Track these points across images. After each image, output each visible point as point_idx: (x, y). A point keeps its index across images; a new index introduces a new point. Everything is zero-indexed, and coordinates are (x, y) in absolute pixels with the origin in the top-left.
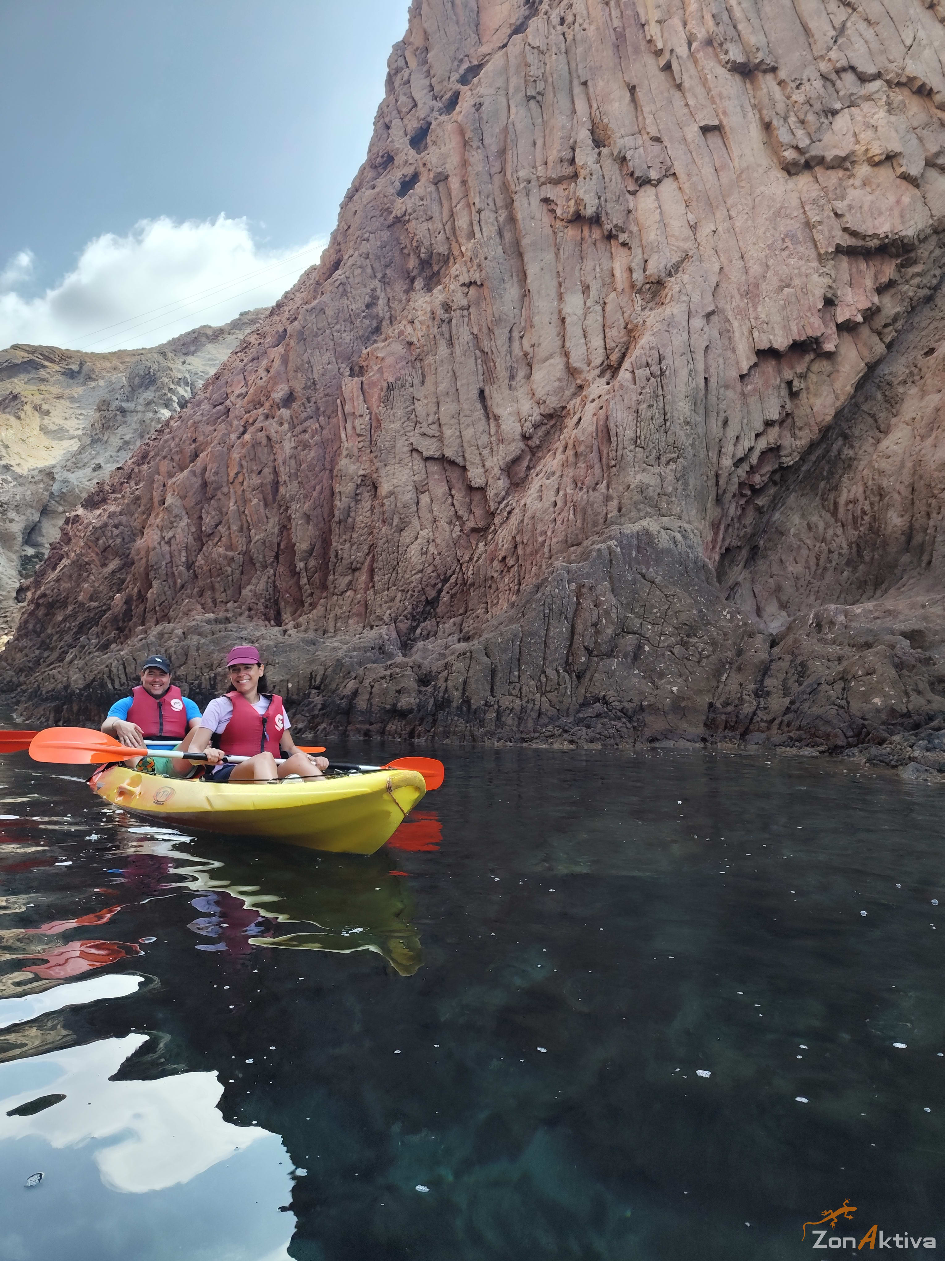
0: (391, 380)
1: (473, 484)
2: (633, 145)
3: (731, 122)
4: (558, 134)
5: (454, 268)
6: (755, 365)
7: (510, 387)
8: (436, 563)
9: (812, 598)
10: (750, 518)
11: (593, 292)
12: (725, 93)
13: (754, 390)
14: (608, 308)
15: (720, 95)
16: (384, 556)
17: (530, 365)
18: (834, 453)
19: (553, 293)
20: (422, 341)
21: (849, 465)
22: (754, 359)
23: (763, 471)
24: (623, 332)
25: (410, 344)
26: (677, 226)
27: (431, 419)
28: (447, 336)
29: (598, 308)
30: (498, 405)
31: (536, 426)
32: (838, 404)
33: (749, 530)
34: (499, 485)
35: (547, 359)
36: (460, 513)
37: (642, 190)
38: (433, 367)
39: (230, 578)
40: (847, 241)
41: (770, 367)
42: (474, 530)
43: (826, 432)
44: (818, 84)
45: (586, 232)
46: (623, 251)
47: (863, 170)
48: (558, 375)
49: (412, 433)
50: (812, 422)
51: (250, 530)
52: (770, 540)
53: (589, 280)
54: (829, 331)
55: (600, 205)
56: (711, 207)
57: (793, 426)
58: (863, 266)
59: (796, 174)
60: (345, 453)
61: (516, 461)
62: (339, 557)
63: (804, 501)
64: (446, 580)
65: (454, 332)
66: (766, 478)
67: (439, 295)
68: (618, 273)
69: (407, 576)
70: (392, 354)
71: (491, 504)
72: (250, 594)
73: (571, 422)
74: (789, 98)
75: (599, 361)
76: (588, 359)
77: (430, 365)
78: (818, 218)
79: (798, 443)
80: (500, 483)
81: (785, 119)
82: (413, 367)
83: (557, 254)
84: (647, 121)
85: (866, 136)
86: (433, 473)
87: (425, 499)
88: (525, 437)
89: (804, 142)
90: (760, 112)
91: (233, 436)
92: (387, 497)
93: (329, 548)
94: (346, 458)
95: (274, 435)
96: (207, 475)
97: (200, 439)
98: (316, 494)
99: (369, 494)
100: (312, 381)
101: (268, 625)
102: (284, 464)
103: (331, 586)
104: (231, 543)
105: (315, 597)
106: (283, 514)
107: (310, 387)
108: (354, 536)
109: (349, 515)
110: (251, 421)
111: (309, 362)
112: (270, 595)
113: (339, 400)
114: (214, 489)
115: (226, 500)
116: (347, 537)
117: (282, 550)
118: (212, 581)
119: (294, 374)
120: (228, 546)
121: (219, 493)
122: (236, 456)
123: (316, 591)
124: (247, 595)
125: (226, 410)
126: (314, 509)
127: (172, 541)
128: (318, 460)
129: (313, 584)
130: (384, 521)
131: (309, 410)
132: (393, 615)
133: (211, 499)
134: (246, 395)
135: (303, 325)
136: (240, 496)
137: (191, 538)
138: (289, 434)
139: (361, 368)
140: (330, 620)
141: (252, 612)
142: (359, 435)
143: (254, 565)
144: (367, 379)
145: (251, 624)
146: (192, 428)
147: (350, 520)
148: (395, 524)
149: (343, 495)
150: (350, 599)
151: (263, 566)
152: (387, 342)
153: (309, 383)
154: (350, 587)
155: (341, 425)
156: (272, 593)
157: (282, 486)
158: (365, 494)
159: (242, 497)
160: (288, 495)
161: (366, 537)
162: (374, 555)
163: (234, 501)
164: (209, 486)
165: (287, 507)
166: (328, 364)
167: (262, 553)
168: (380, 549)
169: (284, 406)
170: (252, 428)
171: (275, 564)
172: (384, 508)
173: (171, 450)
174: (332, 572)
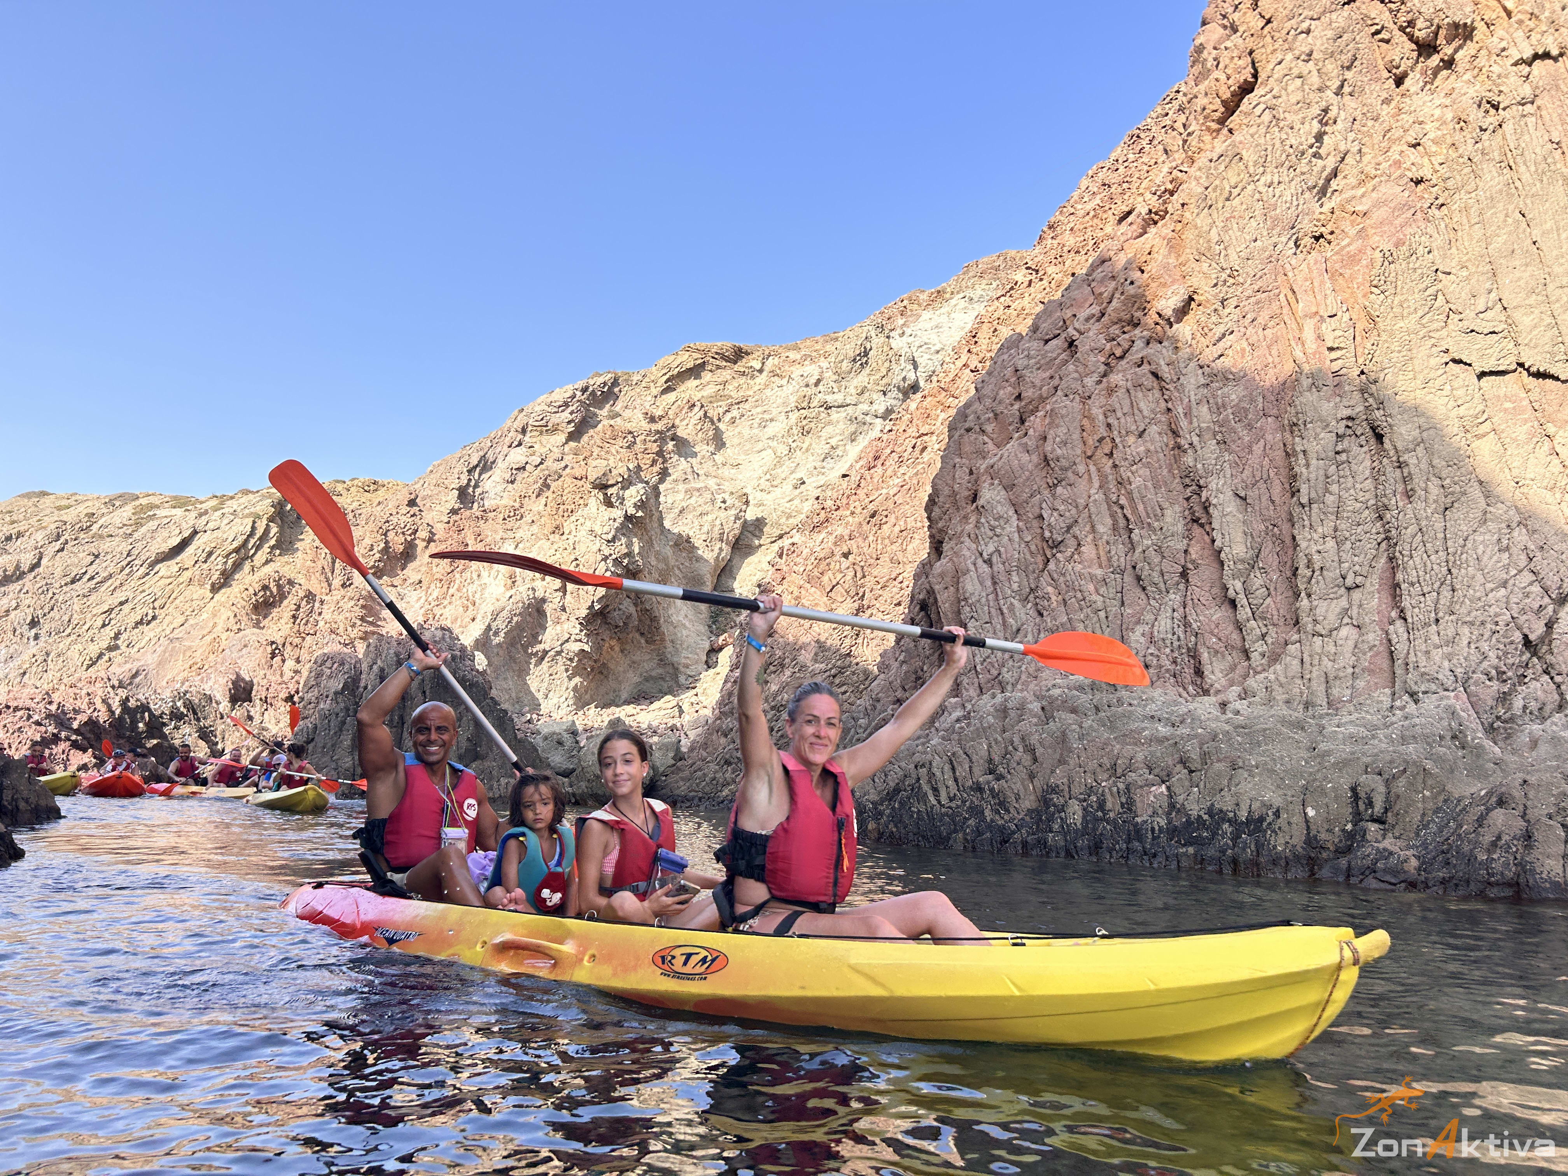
0: (1387, 245)
8: (1536, 566)
16: (1417, 560)
25: (1417, 181)
27: (1482, 302)
39: (1102, 614)
49: (1444, 333)
51: (1131, 531)
60: (1306, 383)
62: (1317, 566)
70: (1385, 203)
72: (1142, 640)
86: (1498, 400)
87: (1485, 448)
91: (1090, 381)
92: (1408, 451)
93: (1290, 552)
94: (1310, 390)
95: (1166, 368)
96: (1048, 447)
97: (1028, 393)
98: (1254, 460)
99: (1366, 449)
100: (1228, 271)
101: (1185, 694)
102: (1188, 414)
103: (1305, 620)
104: (1098, 554)
105: (1269, 640)
106: (1192, 500)
107: (1225, 281)
108: (1343, 526)
109: (1327, 490)
110: (1118, 352)
111: (1220, 242)
112: (1179, 640)
113: (1282, 296)
114: (1061, 469)
115: (1082, 484)
116: (1327, 528)
117: (1193, 562)
118: (1070, 620)
119: (1194, 265)
120: (1092, 560)
121: (1070, 474)
122: (1097, 413)
123: (1272, 630)
124: (1137, 641)
125: (1066, 345)
126: (1254, 485)
127: (995, 559)
128: (1252, 400)
129: (1265, 619)
130: (1409, 495)
131: (1226, 320)
132: (1459, 671)
133: (1055, 486)
134: (1103, 315)
135: (1206, 185)
136: (1106, 477)
137: (1026, 550)
138: (1193, 364)
139: (1317, 239)
140: (1314, 683)
141: (1151, 670)
142: (1331, 349)
143: (1144, 589)
144: (1337, 253)
145: (1157, 693)
146: (1013, 380)
147: (1330, 499)
148: (1432, 497)
149: (1312, 456)
150: (1351, 643)
151: (1160, 591)
152: (1370, 185)
153: (1224, 276)
154: (1346, 620)
155: (1291, 337)
156: (1182, 636)
157: (1185, 451)
158: (1355, 449)
159: (1110, 477)
160: (1199, 466)
161: (1366, 527)
162: (1391, 559)
163: (1096, 484)
164: (1053, 465)
165: (1200, 487)
166: (1255, 241)
167: (1157, 568)
168: (1407, 547)
169: (1179, 320)
170: (1123, 362)
171: (1182, 586)
172: (1406, 471)
173: (978, 418)
174: (1303, 594)
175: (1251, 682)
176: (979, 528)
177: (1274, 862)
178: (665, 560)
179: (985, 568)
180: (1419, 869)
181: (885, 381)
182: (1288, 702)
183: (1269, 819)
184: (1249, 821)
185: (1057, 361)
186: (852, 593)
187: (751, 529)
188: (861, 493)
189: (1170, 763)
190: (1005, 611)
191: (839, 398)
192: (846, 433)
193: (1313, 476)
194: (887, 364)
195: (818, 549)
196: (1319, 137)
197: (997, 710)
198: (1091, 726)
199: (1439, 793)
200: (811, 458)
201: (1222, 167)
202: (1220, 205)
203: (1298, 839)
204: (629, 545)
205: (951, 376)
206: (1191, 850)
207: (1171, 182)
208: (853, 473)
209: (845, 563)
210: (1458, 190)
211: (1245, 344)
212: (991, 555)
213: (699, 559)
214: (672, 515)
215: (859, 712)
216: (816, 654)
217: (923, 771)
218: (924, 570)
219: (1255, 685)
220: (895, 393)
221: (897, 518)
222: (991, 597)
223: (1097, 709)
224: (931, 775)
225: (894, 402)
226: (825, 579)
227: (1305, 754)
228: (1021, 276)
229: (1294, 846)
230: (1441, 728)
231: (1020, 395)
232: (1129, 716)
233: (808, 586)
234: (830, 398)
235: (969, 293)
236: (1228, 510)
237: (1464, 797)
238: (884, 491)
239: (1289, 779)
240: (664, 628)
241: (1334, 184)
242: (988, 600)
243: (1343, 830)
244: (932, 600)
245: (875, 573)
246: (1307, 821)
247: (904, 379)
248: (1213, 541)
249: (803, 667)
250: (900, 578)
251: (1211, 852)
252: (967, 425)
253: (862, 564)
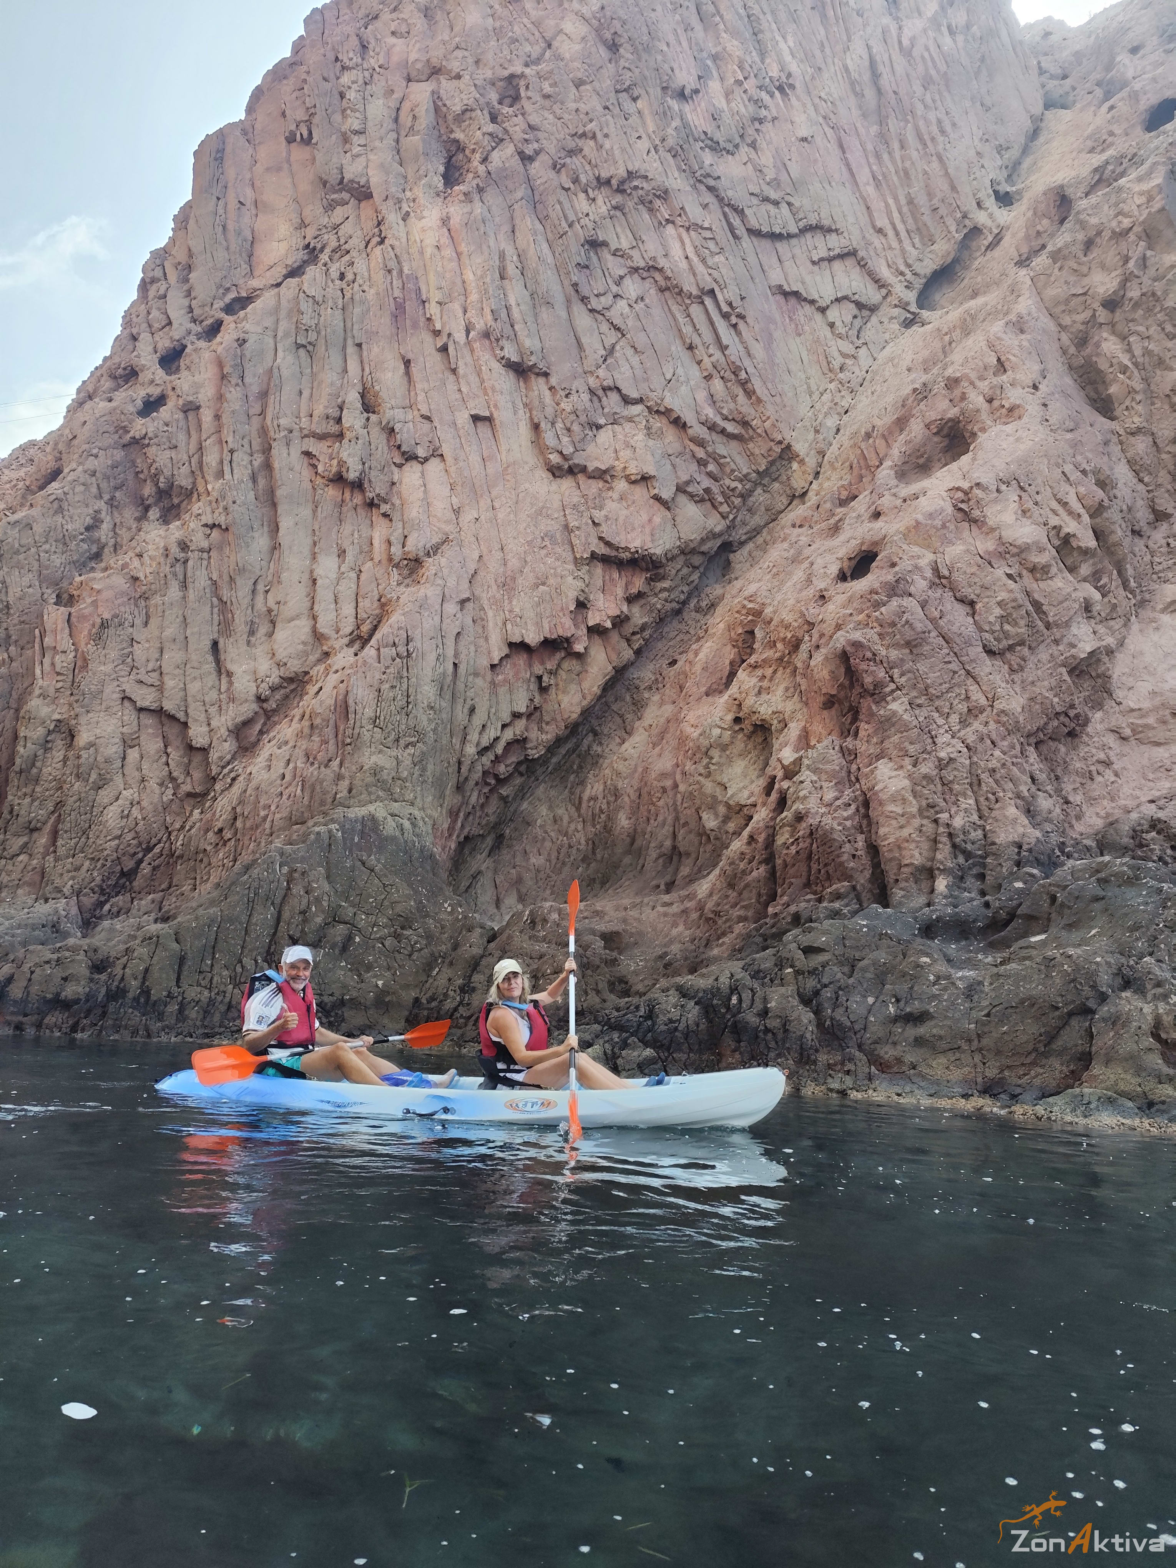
0: (106, 616)
1: (194, 743)
2: (402, 418)
3: (503, 416)
4: (326, 391)
5: (196, 506)
6: (507, 656)
7: (248, 643)
8: (138, 829)
9: (548, 892)
10: (493, 807)
11: (350, 557)
12: (498, 387)
13: (505, 680)
14: (363, 577)
15: (493, 389)
16: (73, 816)
17: (273, 623)
18: (584, 748)
19: (306, 551)
20: (150, 578)
21: (596, 761)
22: (506, 650)
23: (508, 762)
24: (376, 604)
25: (136, 579)
26: (441, 507)
27: (150, 666)
28: (181, 577)
29: (353, 575)
30: (232, 660)
31: (273, 689)
32: (585, 703)
33: (492, 819)
34: (224, 748)
35: (292, 620)
36: (175, 774)
37: (409, 464)
38: (160, 609)
40: (602, 550)
41: (521, 660)
42: (189, 795)
43: (573, 729)
44: (586, 397)
45: (347, 495)
46: (384, 522)
47: (621, 485)
48: (303, 638)
49: (126, 679)
50: (559, 718)
52: (516, 829)
53: (346, 545)
54: (580, 633)
55: (364, 471)
56: (475, 494)
57: (541, 720)
58: (616, 575)
59: (561, 477)
60: (37, 692)
61: (247, 723)
62: (15, 813)
63: (553, 793)
64: (149, 849)
65: (189, 574)
66: (510, 769)
67: (175, 531)
68: (376, 542)
69: (99, 842)
70: (111, 587)
71: (213, 767)
73: (312, 689)
74: (558, 404)
76: (337, 626)
77: (156, 606)
78: (576, 524)
79: (544, 737)
80: (226, 745)
81: (553, 424)
82: (136, 605)
83: (314, 512)
84: (419, 398)
85: (625, 454)
86: (146, 726)
87: (133, 755)
88: (259, 699)
89: (568, 450)
90: (530, 411)
92: (84, 749)
94: (39, 697)
99: (62, 743)
108: (38, 790)
109: (33, 765)
113: (37, 630)
116: (28, 789)
130: (78, 776)
132: (77, 887)
139: (71, 596)
142: (58, 674)
144: (76, 611)
148: (92, 780)
149: (30, 741)
150: (23, 865)
154: (25, 850)
158: (56, 742)
161: (52, 792)
162: (60, 815)
168: (70, 809)
172: (81, 761)
174: (2, 830)
193: (26, 754)
210: (156, 592)
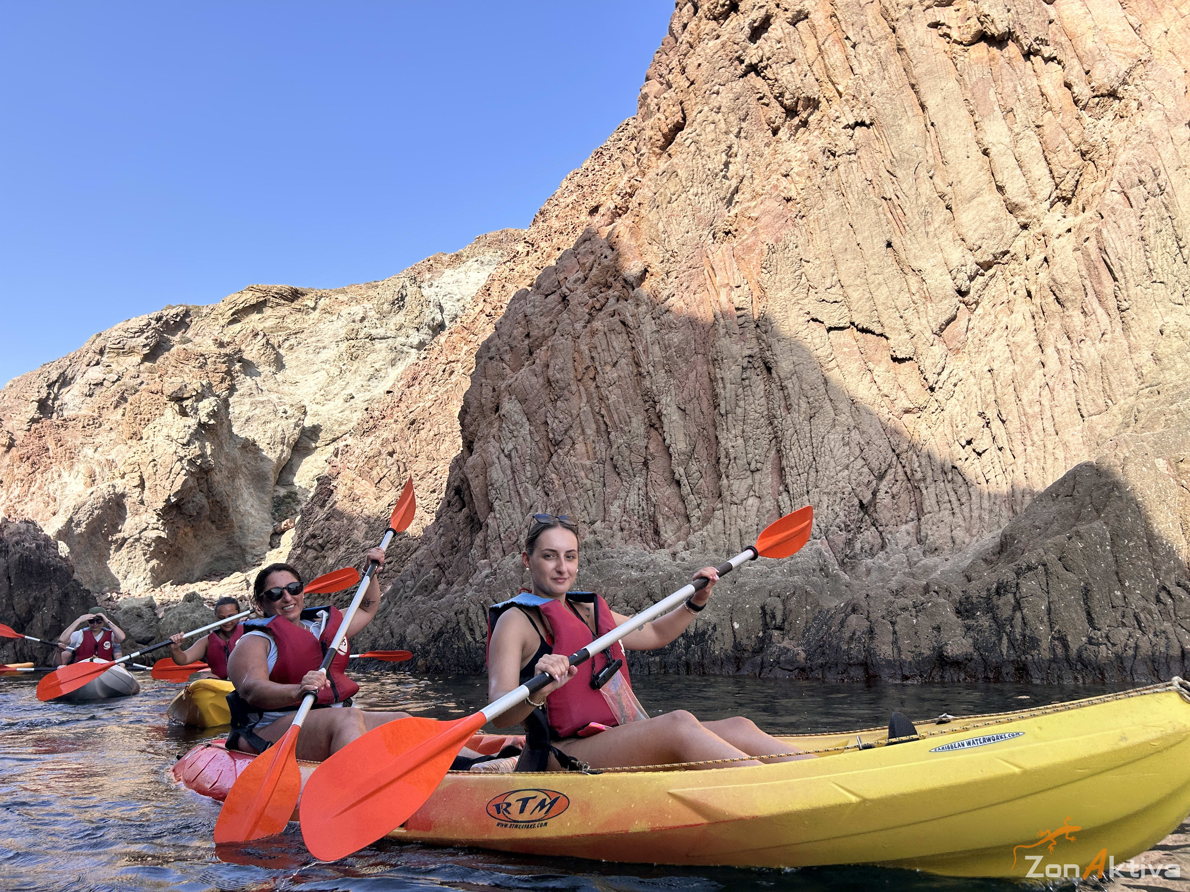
0: (770, 241)
1: (898, 354)
5: (831, 111)
7: (928, 234)
11: (1020, 115)
14: (1045, 131)
16: (795, 452)
17: (949, 208)
19: (966, 123)
20: (803, 194)
25: (788, 199)
26: (1118, 30)
27: (828, 282)
28: (834, 186)
29: (1032, 133)
30: (915, 257)
31: (971, 278)
34: (935, 353)
35: (973, 198)
38: (822, 222)
39: (591, 493)
42: (907, 411)
45: (996, 51)
46: (1051, 67)
48: (994, 213)
49: (806, 301)
51: (609, 433)
53: (1010, 103)
55: (1011, 19)
60: (722, 331)
61: (951, 321)
62: (732, 457)
64: (882, 476)
65: (843, 180)
68: (1050, 90)
69: (830, 475)
71: (929, 376)
72: (619, 510)
75: (1046, 193)
76: (1031, 192)
77: (817, 220)
80: (936, 349)
82: (795, 226)
83: (959, 81)
86: (840, 346)
88: (960, 292)
91: (578, 326)
92: (787, 378)
93: (714, 447)
94: (724, 337)
95: (630, 319)
96: (550, 372)
97: (535, 333)
98: (690, 384)
99: (760, 377)
100: (670, 253)
101: (648, 549)
102: (646, 351)
103: (726, 494)
104: (587, 450)
105: (703, 509)
106: (650, 411)
107: (668, 259)
108: (748, 429)
109: (737, 405)
110: (598, 306)
111: (665, 232)
112: (643, 510)
113: (705, 272)
114: (560, 388)
115: (575, 400)
116: (738, 431)
117: (651, 454)
118: (568, 498)
119: (648, 247)
120: (583, 454)
121: (566, 392)
122: (584, 348)
123: (704, 501)
124: (615, 512)
125: (561, 299)
126: (690, 401)
127: (513, 454)
128: (688, 343)
129: (699, 493)
130: (788, 408)
131: (670, 286)
132: (822, 525)
133: (556, 400)
134: (586, 279)
135: (655, 191)
136: (591, 394)
137: (536, 448)
138: (648, 317)
139: (727, 233)
140: (732, 537)
141: (625, 532)
142: (737, 309)
143: (619, 474)
144: (740, 244)
145: (629, 548)
146: (523, 322)
147: (739, 411)
148: (802, 410)
149: (727, 381)
150: (755, 509)
151: (630, 475)
152: (759, 200)
153: (668, 255)
154: (752, 493)
155: (712, 300)
156: (645, 507)
157: (644, 377)
158: (754, 377)
159: (594, 395)
160: (654, 388)
161: (763, 430)
162: (779, 451)
163: (585, 400)
164: (554, 385)
165: (655, 402)
166: (688, 232)
167: (628, 459)
168: (788, 443)
169: (639, 285)
170: (601, 313)
171: (644, 472)
172: (786, 392)
173: (498, 349)
174: (724, 476)
175: (692, 538)
176: (501, 431)
177: (714, 663)
178: (234, 460)
179: (505, 461)
180: (806, 659)
181: (417, 321)
182: (716, 551)
183: (709, 633)
184: (696, 635)
185: (555, 311)
186: (396, 484)
187: (309, 434)
188: (403, 405)
189: (641, 597)
190: (521, 492)
191: (381, 332)
192: (388, 359)
193: (728, 395)
194: (419, 308)
195: (368, 449)
196: (727, 165)
197: (517, 567)
198: (586, 574)
199: (815, 607)
200: (359, 378)
201: (665, 180)
202: (664, 206)
203: (729, 645)
204: (202, 447)
205: (472, 318)
206: (657, 659)
207: (630, 187)
208: (396, 390)
209: (390, 460)
210: (812, 207)
211: (682, 304)
212: (511, 451)
213: (264, 459)
214: (239, 423)
215: (407, 575)
216: (366, 533)
217: (462, 617)
218: (458, 464)
219: (694, 539)
220: (426, 330)
221: (432, 425)
222: (511, 483)
223: (589, 561)
224: (468, 619)
225: (426, 337)
226: (374, 473)
227: (728, 586)
228: (521, 247)
229: (726, 650)
230: (813, 564)
231: (529, 334)
232: (611, 565)
233: (360, 479)
234: (373, 332)
235: (481, 258)
236: (674, 418)
237: (831, 609)
238: (421, 404)
239: (720, 604)
240: (233, 517)
241: (736, 198)
242: (508, 485)
243: (757, 637)
244: (465, 486)
245: (415, 468)
246: (734, 632)
247: (433, 319)
248: (664, 440)
249: (356, 544)
250: (435, 471)
251: (671, 659)
252: (490, 355)
253: (404, 460)
